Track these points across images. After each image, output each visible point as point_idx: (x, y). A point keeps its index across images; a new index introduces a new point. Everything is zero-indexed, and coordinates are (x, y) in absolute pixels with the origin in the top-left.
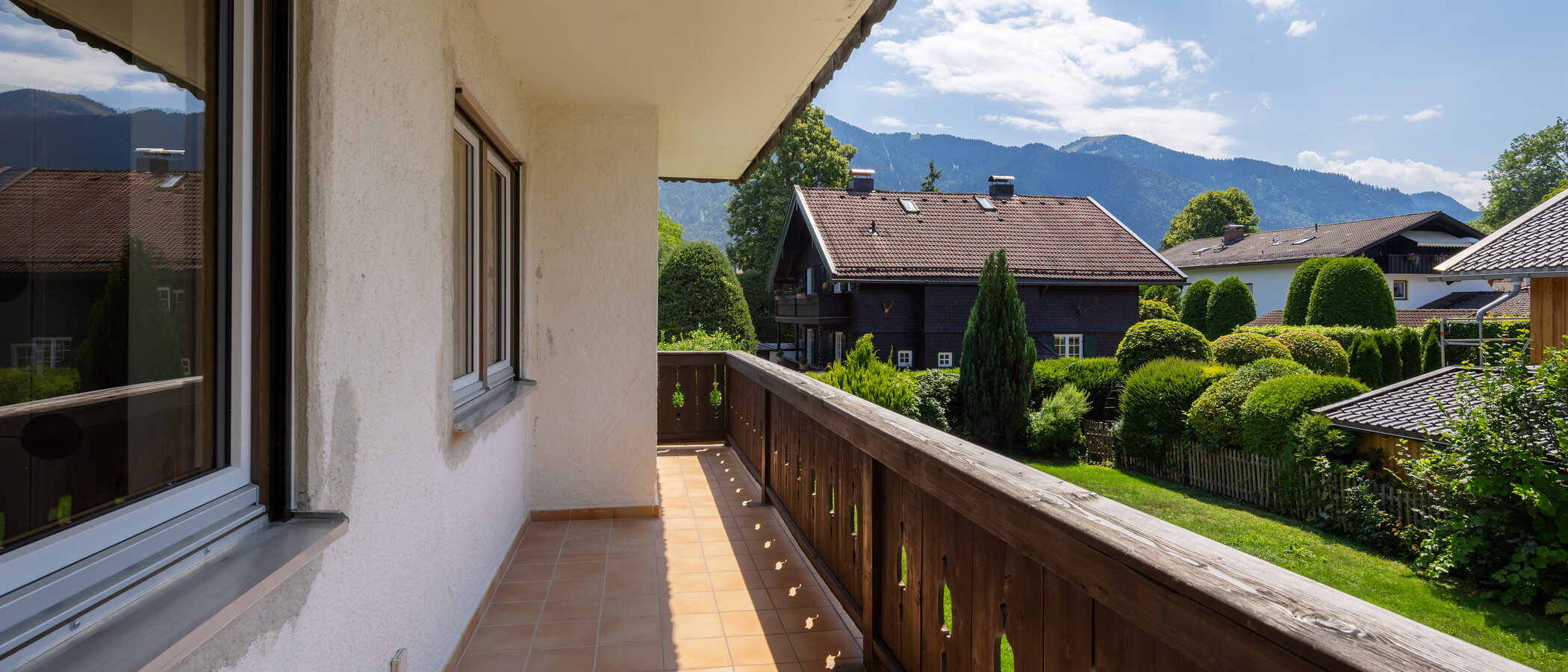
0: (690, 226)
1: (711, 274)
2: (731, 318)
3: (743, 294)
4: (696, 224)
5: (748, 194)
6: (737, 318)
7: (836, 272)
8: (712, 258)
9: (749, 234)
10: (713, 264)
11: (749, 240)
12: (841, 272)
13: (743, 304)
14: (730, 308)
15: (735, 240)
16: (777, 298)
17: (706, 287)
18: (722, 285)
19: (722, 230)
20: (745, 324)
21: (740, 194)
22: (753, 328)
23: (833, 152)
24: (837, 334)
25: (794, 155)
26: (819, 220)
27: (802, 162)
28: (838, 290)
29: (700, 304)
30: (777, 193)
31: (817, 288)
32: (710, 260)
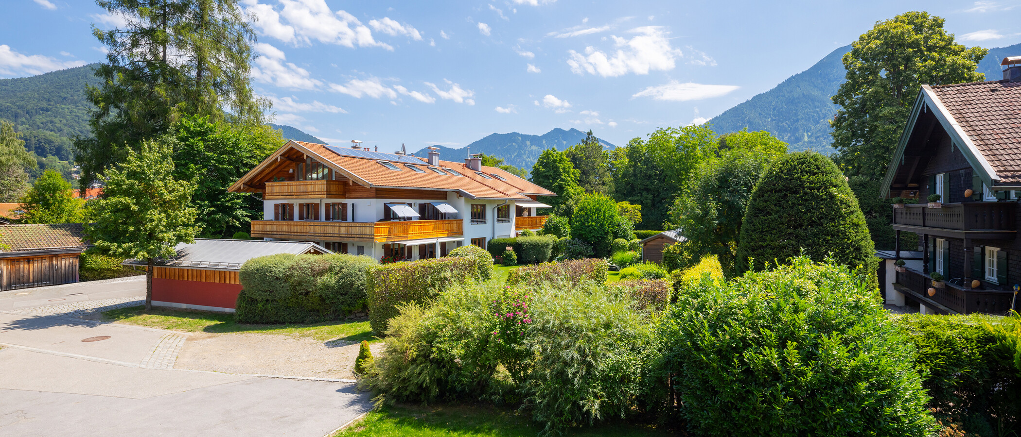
0: (796, 145)
1: (818, 185)
2: (844, 233)
3: (858, 206)
4: (801, 143)
5: (854, 109)
6: (852, 233)
7: (998, 178)
8: (818, 168)
9: (855, 145)
10: (820, 175)
11: (855, 151)
12: (1006, 177)
13: (860, 217)
14: (842, 222)
15: (840, 151)
16: (896, 206)
17: (811, 200)
18: (832, 197)
19: (823, 147)
20: (862, 240)
21: (845, 110)
22: (872, 243)
23: (955, 58)
24: (988, 249)
25: (906, 67)
26: (962, 119)
27: (915, 72)
28: (989, 197)
29: (804, 218)
30: (886, 105)
31: (954, 194)
32: (815, 171)
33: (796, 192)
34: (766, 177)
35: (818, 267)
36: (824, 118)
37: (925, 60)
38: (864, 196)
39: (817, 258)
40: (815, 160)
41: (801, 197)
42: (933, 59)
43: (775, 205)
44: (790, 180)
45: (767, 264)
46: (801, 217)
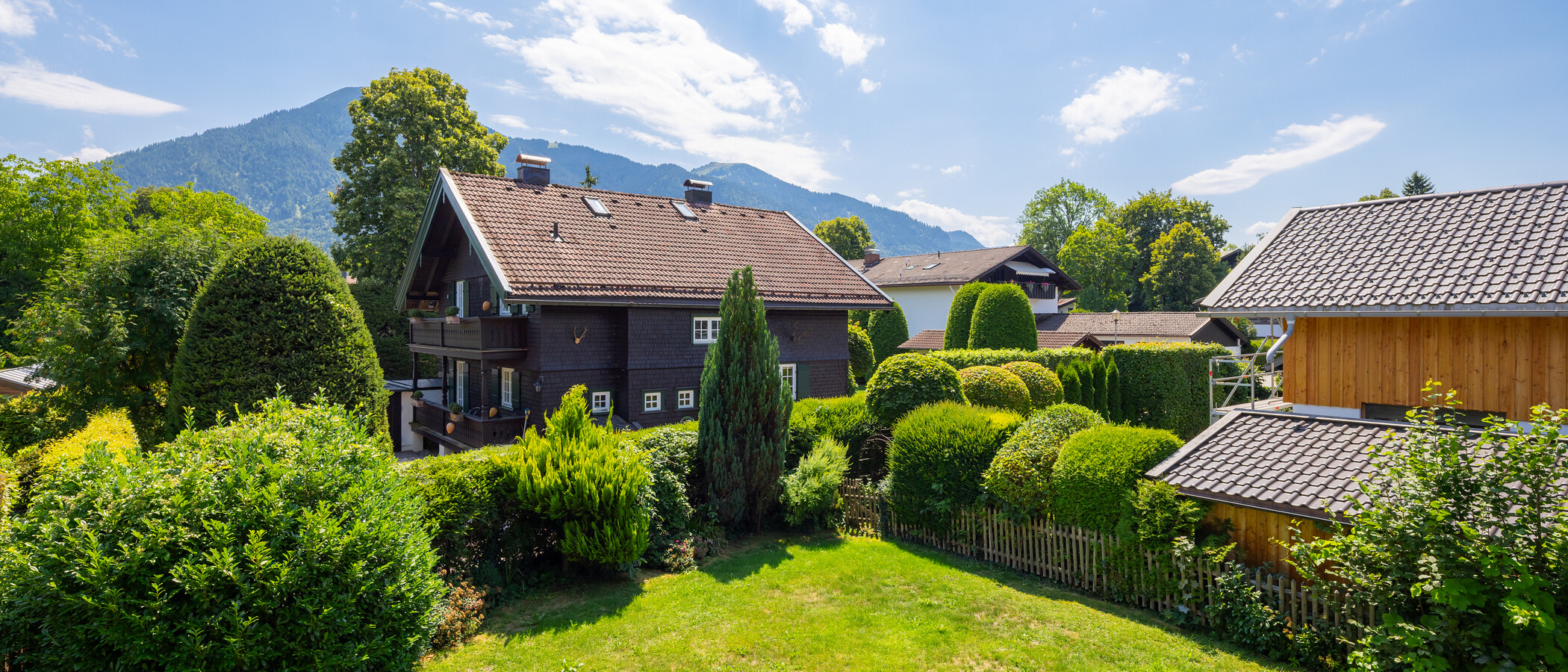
0: (282, 222)
1: (307, 289)
2: (343, 359)
3: (363, 320)
4: (290, 220)
5: (363, 182)
6: (354, 358)
7: (510, 290)
8: (307, 264)
9: (365, 233)
10: (310, 274)
11: (366, 241)
12: (517, 289)
13: (364, 336)
14: (340, 344)
15: (344, 239)
16: (413, 320)
17: (296, 311)
18: (327, 307)
19: (325, 229)
20: (367, 367)
21: (351, 181)
22: (381, 371)
23: (478, 140)
24: (505, 370)
25: (427, 139)
26: (480, 218)
27: (438, 147)
28: (505, 312)
29: (285, 338)
30: (404, 184)
31: (473, 308)
32: (303, 268)
33: (273, 299)
34: (223, 272)
35: (302, 411)
36: (325, 187)
37: (448, 136)
38: (377, 306)
39: (301, 398)
40: (303, 252)
41: (281, 306)
42: (456, 136)
43: (238, 319)
44: (264, 279)
45: (219, 415)
46: (280, 337)
